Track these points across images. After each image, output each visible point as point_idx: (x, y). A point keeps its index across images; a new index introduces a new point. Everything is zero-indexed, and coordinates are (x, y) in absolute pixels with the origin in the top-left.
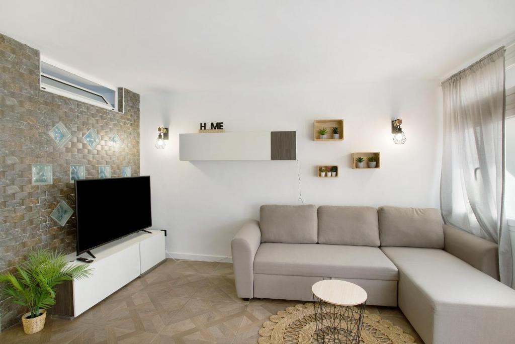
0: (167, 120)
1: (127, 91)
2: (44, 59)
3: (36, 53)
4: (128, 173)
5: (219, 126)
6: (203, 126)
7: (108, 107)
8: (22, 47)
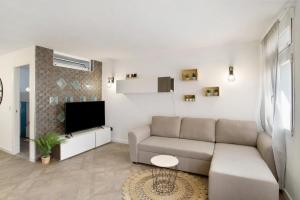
0: (113, 74)
1: (96, 62)
2: (55, 52)
3: (52, 51)
4: (96, 100)
5: (135, 76)
6: (128, 76)
7: (86, 70)
8: (46, 49)
